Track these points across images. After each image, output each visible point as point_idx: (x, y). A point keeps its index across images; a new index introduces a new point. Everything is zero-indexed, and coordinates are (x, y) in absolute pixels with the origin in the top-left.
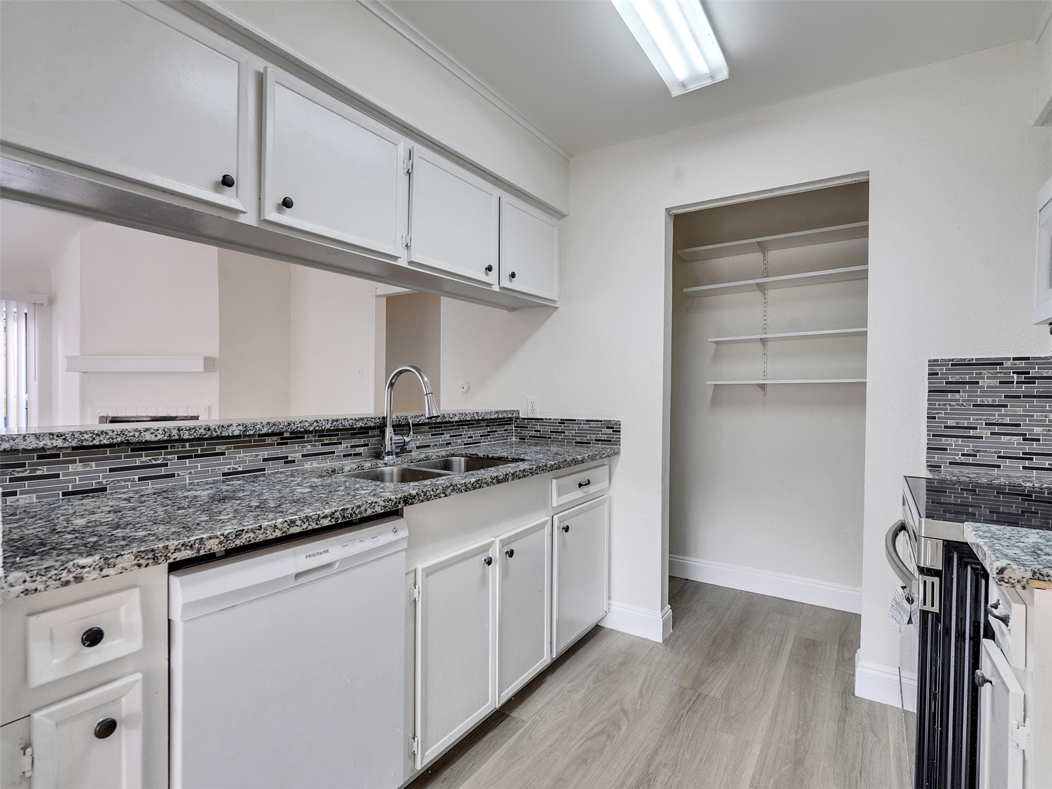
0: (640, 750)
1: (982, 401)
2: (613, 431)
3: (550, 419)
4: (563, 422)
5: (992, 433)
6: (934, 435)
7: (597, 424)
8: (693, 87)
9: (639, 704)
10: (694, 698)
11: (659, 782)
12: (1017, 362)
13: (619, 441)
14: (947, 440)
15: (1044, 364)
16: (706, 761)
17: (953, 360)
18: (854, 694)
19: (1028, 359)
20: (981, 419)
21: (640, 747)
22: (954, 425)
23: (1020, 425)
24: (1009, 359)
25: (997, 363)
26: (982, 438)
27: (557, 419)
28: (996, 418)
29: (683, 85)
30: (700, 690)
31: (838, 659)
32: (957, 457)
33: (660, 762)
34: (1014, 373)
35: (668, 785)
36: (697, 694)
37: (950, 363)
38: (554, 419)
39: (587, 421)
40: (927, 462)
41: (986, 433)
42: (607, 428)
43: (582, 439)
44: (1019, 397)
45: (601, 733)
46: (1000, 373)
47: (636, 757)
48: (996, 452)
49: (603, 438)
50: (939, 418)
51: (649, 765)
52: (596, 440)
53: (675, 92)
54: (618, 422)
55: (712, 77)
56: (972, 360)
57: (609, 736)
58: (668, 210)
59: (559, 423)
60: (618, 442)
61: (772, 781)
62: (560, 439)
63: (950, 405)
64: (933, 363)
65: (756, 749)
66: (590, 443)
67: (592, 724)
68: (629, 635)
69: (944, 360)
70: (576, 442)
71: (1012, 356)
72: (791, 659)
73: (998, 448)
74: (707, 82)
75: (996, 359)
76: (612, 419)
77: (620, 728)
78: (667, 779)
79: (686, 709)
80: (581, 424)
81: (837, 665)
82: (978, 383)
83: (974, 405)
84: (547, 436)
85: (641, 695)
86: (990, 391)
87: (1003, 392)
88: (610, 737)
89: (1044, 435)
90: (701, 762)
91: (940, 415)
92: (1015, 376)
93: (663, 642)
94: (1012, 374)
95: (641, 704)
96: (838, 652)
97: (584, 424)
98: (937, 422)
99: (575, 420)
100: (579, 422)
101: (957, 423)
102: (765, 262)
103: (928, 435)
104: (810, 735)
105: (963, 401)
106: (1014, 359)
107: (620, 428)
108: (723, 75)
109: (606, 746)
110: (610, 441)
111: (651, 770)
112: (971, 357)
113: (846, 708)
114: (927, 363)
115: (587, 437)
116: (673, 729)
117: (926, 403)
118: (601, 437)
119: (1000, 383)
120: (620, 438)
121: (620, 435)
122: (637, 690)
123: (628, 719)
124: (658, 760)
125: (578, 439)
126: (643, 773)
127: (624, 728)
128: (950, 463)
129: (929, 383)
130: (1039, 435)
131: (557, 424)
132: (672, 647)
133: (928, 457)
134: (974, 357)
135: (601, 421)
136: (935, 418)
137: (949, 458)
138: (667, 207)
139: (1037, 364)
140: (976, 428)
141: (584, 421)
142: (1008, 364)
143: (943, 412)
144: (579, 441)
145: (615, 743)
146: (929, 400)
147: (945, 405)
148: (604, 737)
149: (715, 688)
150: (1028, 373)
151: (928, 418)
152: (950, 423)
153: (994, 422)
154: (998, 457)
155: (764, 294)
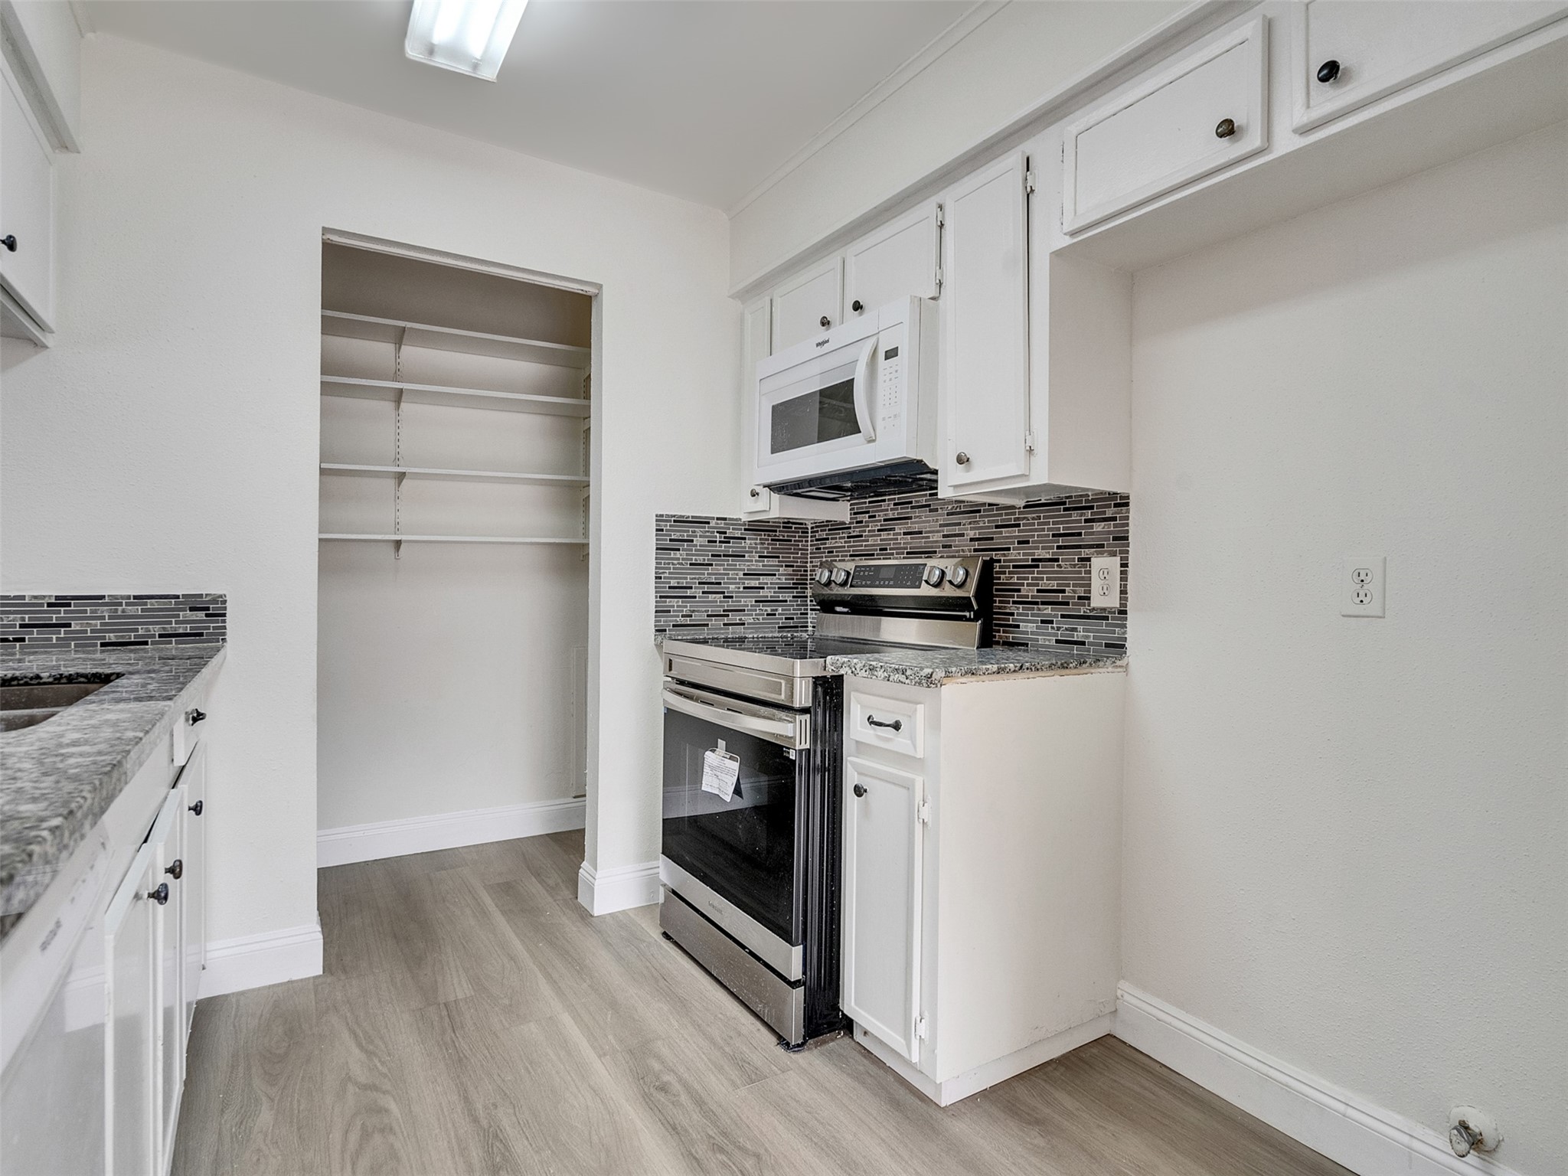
0: (446, 1114)
1: (696, 560)
2: (207, 615)
3: (23, 597)
4: (62, 602)
5: (703, 593)
6: (661, 597)
7: (165, 604)
8: (440, 61)
9: (378, 1064)
10: (444, 1013)
11: (508, 1128)
12: (719, 522)
13: (224, 634)
14: (671, 602)
15: (735, 525)
16: (532, 1067)
17: (674, 516)
18: (592, 916)
19: (725, 519)
20: (695, 578)
21: (442, 1110)
22: (676, 585)
23: (720, 583)
24: (713, 518)
25: (703, 522)
26: (695, 597)
27: (44, 597)
28: (705, 578)
29: (431, 50)
30: (441, 1000)
31: (547, 891)
32: (678, 619)
33: (486, 1107)
34: (717, 532)
35: (521, 1122)
36: (442, 1006)
37: (673, 519)
38: (35, 597)
39: (135, 597)
40: (655, 626)
41: (698, 593)
42: (192, 609)
43: (122, 637)
44: (720, 556)
45: (366, 1135)
46: (708, 532)
47: (450, 1125)
48: (706, 611)
49: (181, 631)
50: (665, 578)
51: (476, 1120)
52: (161, 636)
53: (412, 52)
54: (221, 596)
55: (475, 66)
56: (689, 517)
57: (382, 1131)
58: (325, 230)
59: (50, 605)
60: (220, 635)
61: (611, 1037)
62: (54, 641)
63: (673, 564)
64: (660, 518)
65: (566, 1019)
66: (146, 643)
67: (336, 1136)
68: (253, 990)
69: (667, 516)
70: (102, 645)
71: (716, 516)
72: (504, 913)
73: (706, 606)
74: (464, 69)
75: (706, 518)
76: (204, 593)
77: (387, 1111)
78: (514, 1118)
79: (450, 1031)
80: (120, 604)
81: (552, 897)
82: (692, 541)
83: (691, 564)
84: (11, 638)
85: (370, 1054)
86: (700, 552)
87: (710, 551)
88: (386, 1130)
89: (736, 592)
90: (530, 1073)
91: (665, 575)
92: (718, 535)
93: (324, 973)
94: (716, 534)
95: (383, 1063)
96: (541, 884)
97: (127, 604)
98: (663, 583)
99: (103, 597)
100: (115, 601)
101: (678, 583)
102: (398, 360)
103: (656, 597)
104: (597, 975)
105: (683, 559)
106: (718, 519)
107: (225, 609)
108: (489, 74)
109: (392, 1145)
110: (201, 634)
111: (484, 1123)
112: (687, 514)
113: (600, 932)
114: (655, 518)
115: (137, 630)
116: (459, 1062)
117: (654, 561)
118: (175, 629)
119: (709, 542)
120: (225, 628)
121: (224, 621)
122: (356, 1051)
123: (385, 1092)
124: (479, 1106)
125: (111, 637)
126: (478, 1135)
127: (393, 1106)
128: (674, 626)
129: (657, 540)
130: (732, 592)
131: (45, 608)
132: (345, 971)
133: (656, 621)
134: (690, 515)
135: (177, 597)
136: (661, 578)
137: (672, 621)
138: (327, 226)
139: (732, 524)
140: (691, 588)
141: (129, 597)
142: (713, 523)
143: (667, 571)
144: (114, 640)
145: (402, 1132)
146: (656, 558)
147: (669, 564)
148: (377, 1139)
149: (457, 987)
150: (725, 533)
151: (656, 578)
152: (673, 583)
153: (704, 581)
154: (708, 616)
155: (398, 407)
